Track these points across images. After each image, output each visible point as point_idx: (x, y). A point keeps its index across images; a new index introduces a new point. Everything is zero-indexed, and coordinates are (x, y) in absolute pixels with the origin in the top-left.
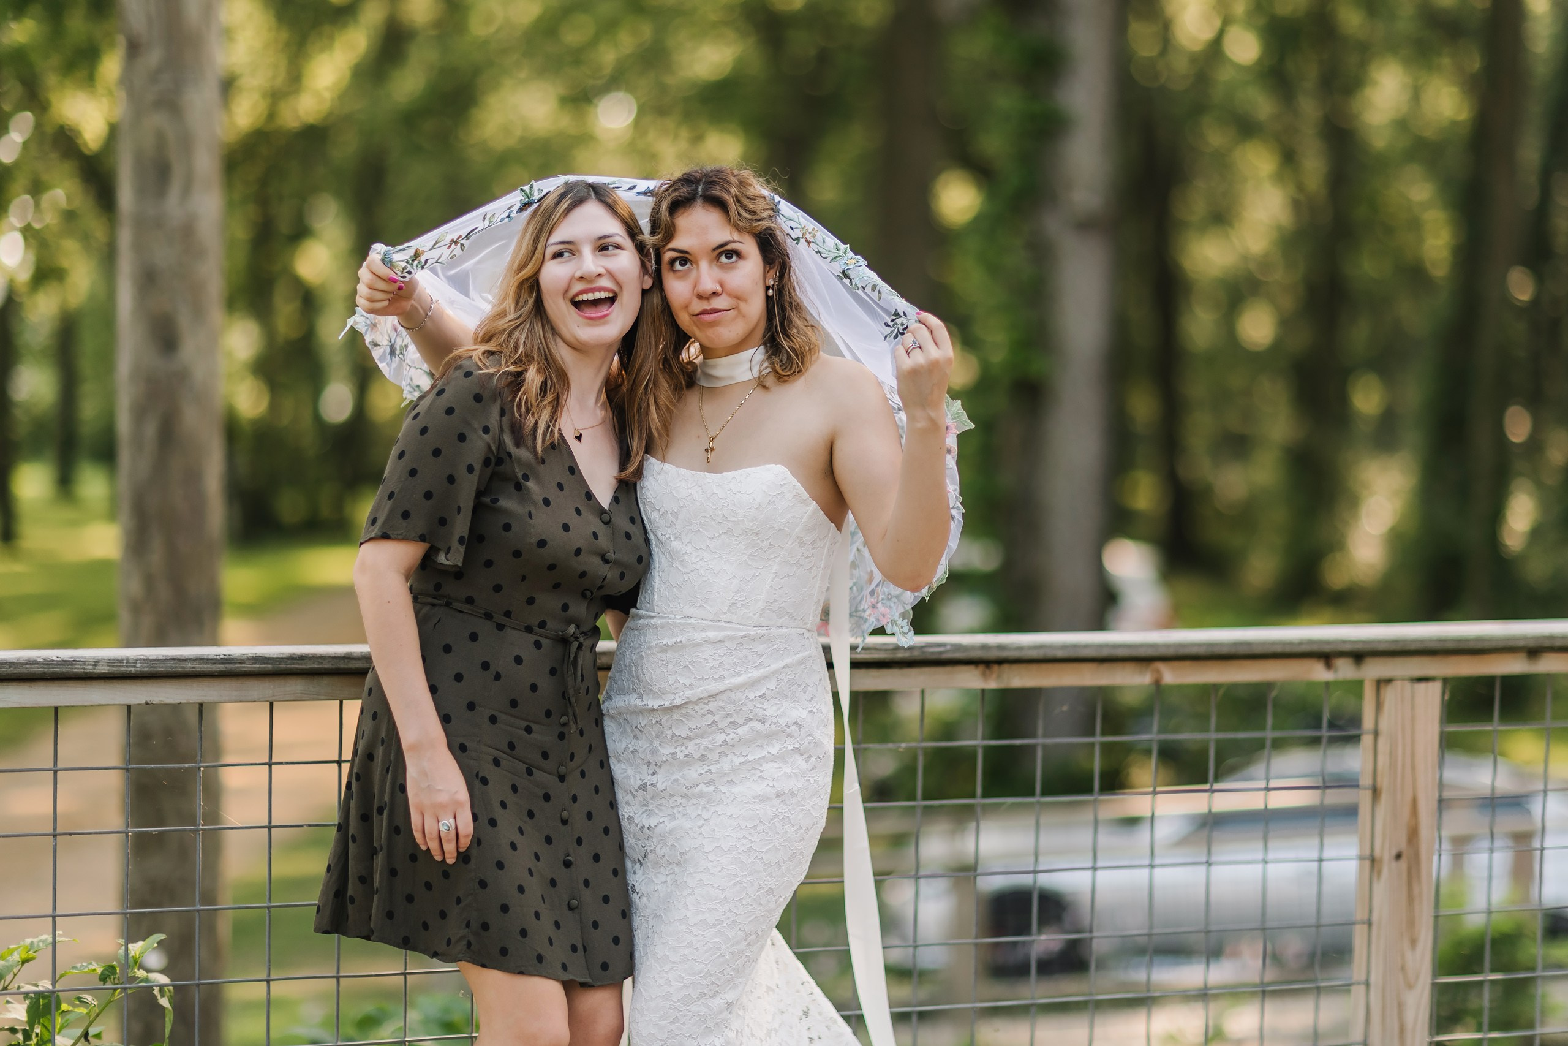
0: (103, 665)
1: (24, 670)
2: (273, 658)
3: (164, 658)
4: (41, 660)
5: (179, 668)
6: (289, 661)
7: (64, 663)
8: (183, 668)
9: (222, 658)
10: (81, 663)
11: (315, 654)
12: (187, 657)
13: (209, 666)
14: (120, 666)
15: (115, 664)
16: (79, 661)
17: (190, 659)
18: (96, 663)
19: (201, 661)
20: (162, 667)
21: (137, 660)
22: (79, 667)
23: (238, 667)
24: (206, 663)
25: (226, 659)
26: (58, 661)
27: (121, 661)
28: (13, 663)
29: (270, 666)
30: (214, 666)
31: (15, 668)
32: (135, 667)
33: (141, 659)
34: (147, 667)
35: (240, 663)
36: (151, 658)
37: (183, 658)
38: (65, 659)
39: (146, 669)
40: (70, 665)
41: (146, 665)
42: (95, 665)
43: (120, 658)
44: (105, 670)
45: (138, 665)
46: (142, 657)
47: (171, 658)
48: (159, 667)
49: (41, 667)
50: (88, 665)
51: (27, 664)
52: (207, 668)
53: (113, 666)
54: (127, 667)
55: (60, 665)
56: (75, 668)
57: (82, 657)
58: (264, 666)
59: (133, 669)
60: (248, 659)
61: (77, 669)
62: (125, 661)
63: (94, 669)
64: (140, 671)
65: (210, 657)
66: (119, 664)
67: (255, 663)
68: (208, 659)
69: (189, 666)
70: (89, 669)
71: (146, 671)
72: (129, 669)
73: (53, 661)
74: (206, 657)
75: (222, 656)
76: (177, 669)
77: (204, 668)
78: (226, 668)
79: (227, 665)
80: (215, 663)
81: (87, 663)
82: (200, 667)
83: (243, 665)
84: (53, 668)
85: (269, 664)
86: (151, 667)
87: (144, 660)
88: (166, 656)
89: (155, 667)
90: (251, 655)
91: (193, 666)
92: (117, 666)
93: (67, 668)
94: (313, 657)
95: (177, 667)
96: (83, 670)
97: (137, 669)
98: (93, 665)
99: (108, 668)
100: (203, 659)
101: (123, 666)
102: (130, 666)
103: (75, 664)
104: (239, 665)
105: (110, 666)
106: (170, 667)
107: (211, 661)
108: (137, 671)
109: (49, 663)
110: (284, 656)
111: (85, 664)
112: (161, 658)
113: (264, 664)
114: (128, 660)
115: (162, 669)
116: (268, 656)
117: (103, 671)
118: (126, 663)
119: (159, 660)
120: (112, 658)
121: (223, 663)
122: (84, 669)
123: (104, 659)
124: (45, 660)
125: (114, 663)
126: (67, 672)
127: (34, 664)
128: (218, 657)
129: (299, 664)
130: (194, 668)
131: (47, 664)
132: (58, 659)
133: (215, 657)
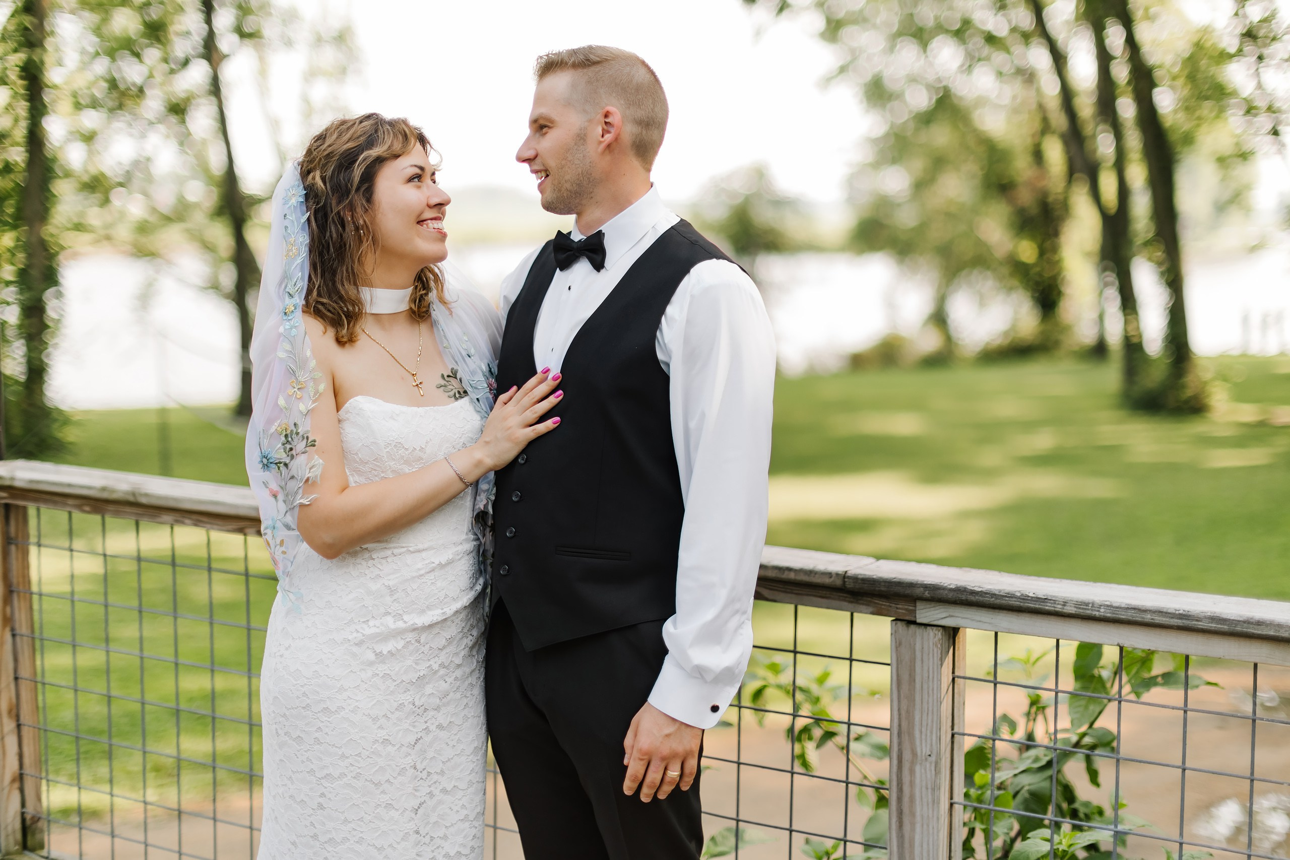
0: (1071, 606)
1: (1004, 602)
2: (1230, 619)
3: (1126, 606)
4: (1019, 595)
5: (1138, 617)
6: (1245, 625)
7: (1038, 599)
8: (1143, 618)
9: (1180, 614)
10: (1052, 601)
11: (1273, 621)
12: (1147, 608)
13: (1167, 619)
14: (1086, 609)
15: (1082, 607)
16: (1050, 600)
17: (1150, 611)
18: (1065, 604)
19: (1160, 614)
20: (1123, 615)
21: (1101, 606)
22: (1050, 605)
23: (1195, 625)
24: (1165, 617)
25: (1184, 615)
26: (1032, 597)
27: (1087, 604)
28: (995, 594)
29: (1225, 627)
30: (1172, 620)
31: (996, 599)
32: (1099, 611)
33: (1105, 605)
34: (1110, 613)
35: (1197, 620)
36: (1114, 605)
37: (1144, 609)
38: (1039, 596)
39: (1109, 615)
40: (1043, 602)
41: (1109, 611)
42: (1064, 605)
43: (1087, 601)
44: (1072, 610)
45: (1102, 610)
46: (1106, 603)
47: (1133, 607)
48: (1121, 615)
49: (1018, 601)
50: (1058, 604)
51: (1006, 596)
52: (1165, 621)
53: (1080, 608)
54: (1092, 610)
55: (1034, 601)
56: (1047, 606)
57: (1054, 596)
58: (1219, 626)
59: (1097, 613)
60: (1205, 617)
61: (1048, 607)
62: (1090, 605)
63: (1063, 609)
64: (1104, 616)
65: (1169, 611)
66: (1085, 607)
67: (1212, 623)
68: (1166, 613)
69: (1148, 617)
70: (1059, 608)
71: (1109, 617)
72: (1094, 613)
73: (1029, 596)
74: (1165, 611)
75: (1181, 612)
76: (1137, 619)
77: (1162, 621)
78: (1183, 623)
79: (1184, 621)
80: (1172, 618)
81: (1057, 602)
82: (1158, 619)
83: (1200, 623)
84: (1028, 603)
85: (1226, 625)
86: (1114, 614)
87: (1108, 606)
88: (1128, 605)
89: (1117, 614)
90: (1209, 614)
91: (1152, 617)
92: (1083, 609)
93: (1039, 605)
94: (1271, 624)
95: (1137, 617)
96: (1053, 609)
97: (1101, 614)
98: (1062, 605)
99: (1075, 609)
100: (1162, 612)
101: (1088, 609)
102: (1095, 610)
103: (1047, 602)
104: (1196, 623)
105: (1076, 608)
106: (1131, 616)
107: (1169, 615)
108: (1101, 615)
109: (1025, 598)
110: (1241, 619)
111: (1055, 603)
112: (1123, 606)
113: (1221, 624)
114: (1093, 604)
115: (1123, 617)
116: (1225, 616)
117: (1070, 612)
118: (1092, 607)
119: (1121, 608)
120: (1080, 600)
121: (1181, 619)
122: (1055, 607)
123: (1072, 601)
124: (1022, 595)
125: (1081, 605)
126: (1040, 608)
127: (1012, 597)
128: (1177, 612)
129: (1255, 629)
130: (1152, 619)
131: (1024, 599)
132: (1033, 596)
133: (1174, 612)
